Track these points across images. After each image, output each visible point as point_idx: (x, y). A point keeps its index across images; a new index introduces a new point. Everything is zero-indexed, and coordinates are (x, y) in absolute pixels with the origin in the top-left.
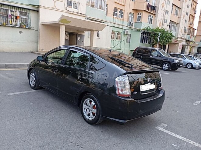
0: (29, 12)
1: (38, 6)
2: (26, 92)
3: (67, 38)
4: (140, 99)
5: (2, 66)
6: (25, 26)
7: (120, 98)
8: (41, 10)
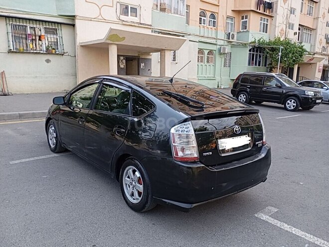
0: (60, 28)
1: (73, 17)
2: (41, 157)
3: (122, 66)
4: (219, 165)
5: (13, 117)
6: (54, 51)
7: (180, 163)
8: (78, 23)
